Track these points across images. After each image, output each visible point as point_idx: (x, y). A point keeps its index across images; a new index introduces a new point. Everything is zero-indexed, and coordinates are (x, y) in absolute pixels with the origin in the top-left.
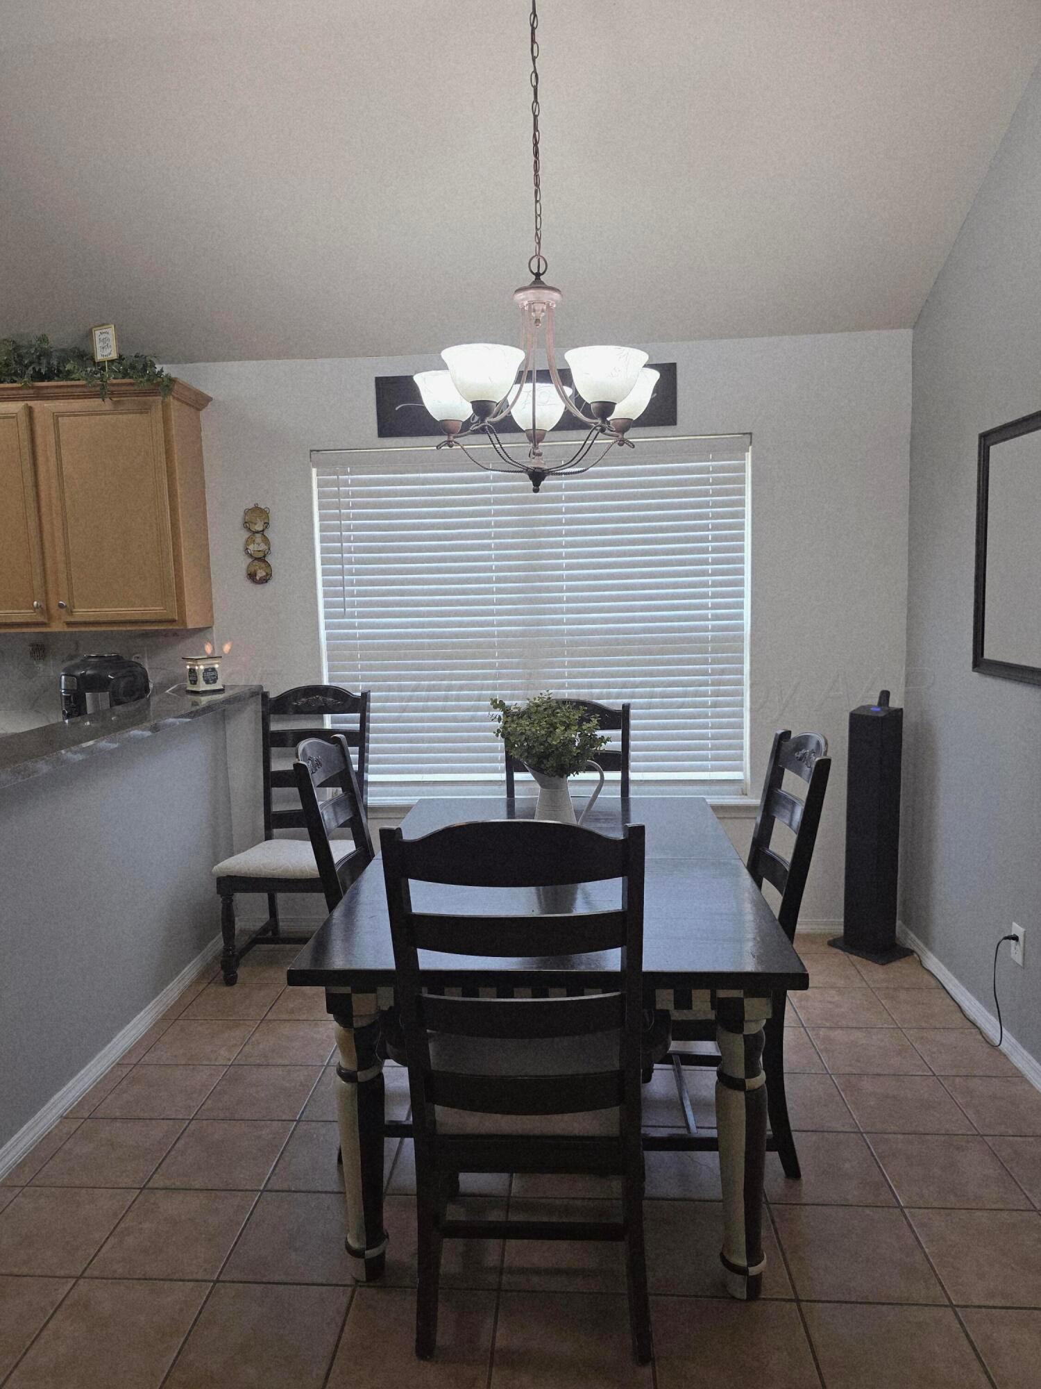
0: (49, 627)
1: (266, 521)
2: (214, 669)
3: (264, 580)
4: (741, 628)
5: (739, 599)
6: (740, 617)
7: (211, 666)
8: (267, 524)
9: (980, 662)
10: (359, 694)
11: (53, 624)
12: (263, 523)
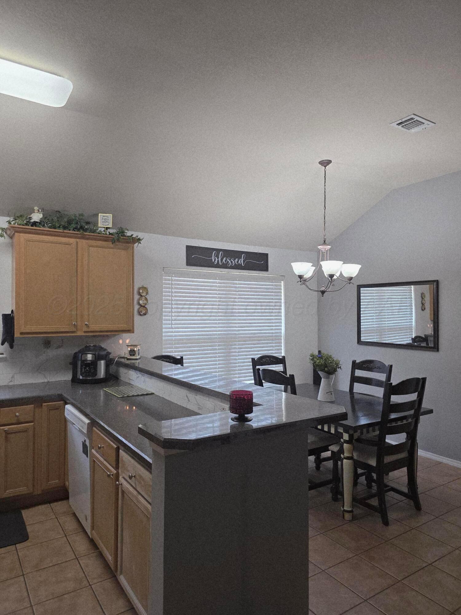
0: (76, 333)
1: (147, 292)
2: (134, 350)
3: (145, 314)
4: (281, 333)
5: (280, 324)
6: (281, 329)
7: (133, 349)
8: (147, 293)
9: (359, 342)
10: (179, 357)
11: (78, 332)
12: (145, 292)
